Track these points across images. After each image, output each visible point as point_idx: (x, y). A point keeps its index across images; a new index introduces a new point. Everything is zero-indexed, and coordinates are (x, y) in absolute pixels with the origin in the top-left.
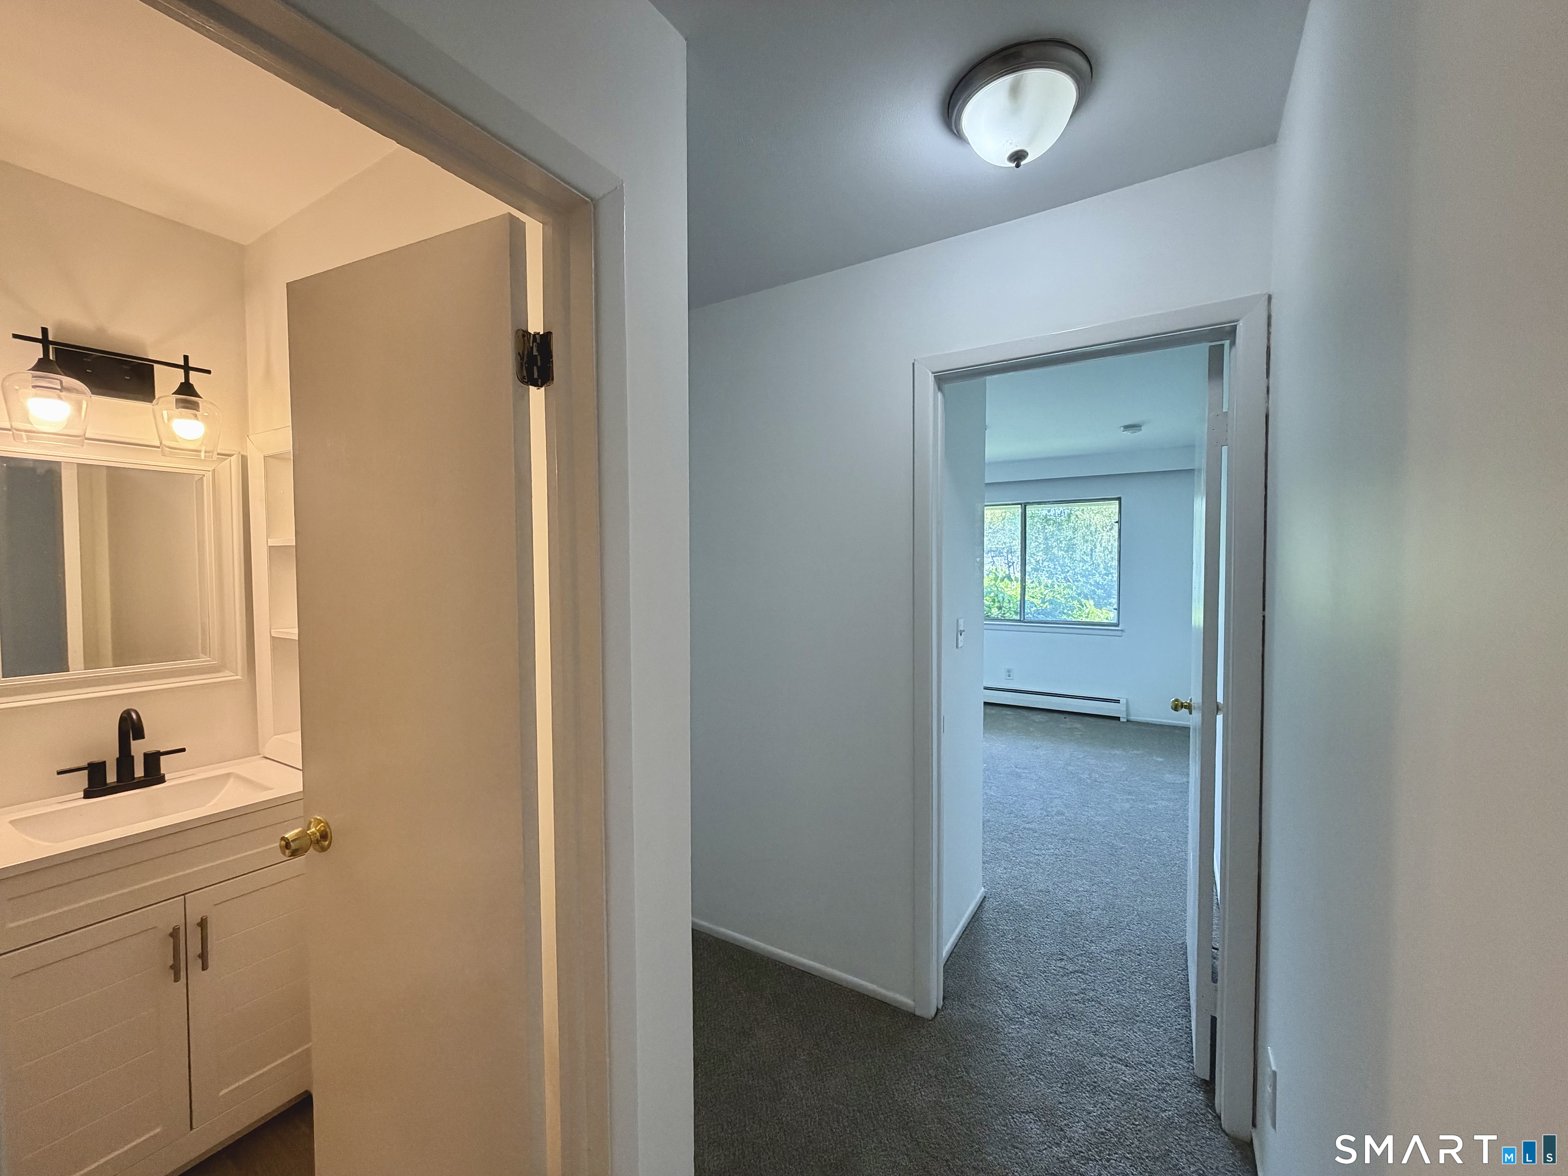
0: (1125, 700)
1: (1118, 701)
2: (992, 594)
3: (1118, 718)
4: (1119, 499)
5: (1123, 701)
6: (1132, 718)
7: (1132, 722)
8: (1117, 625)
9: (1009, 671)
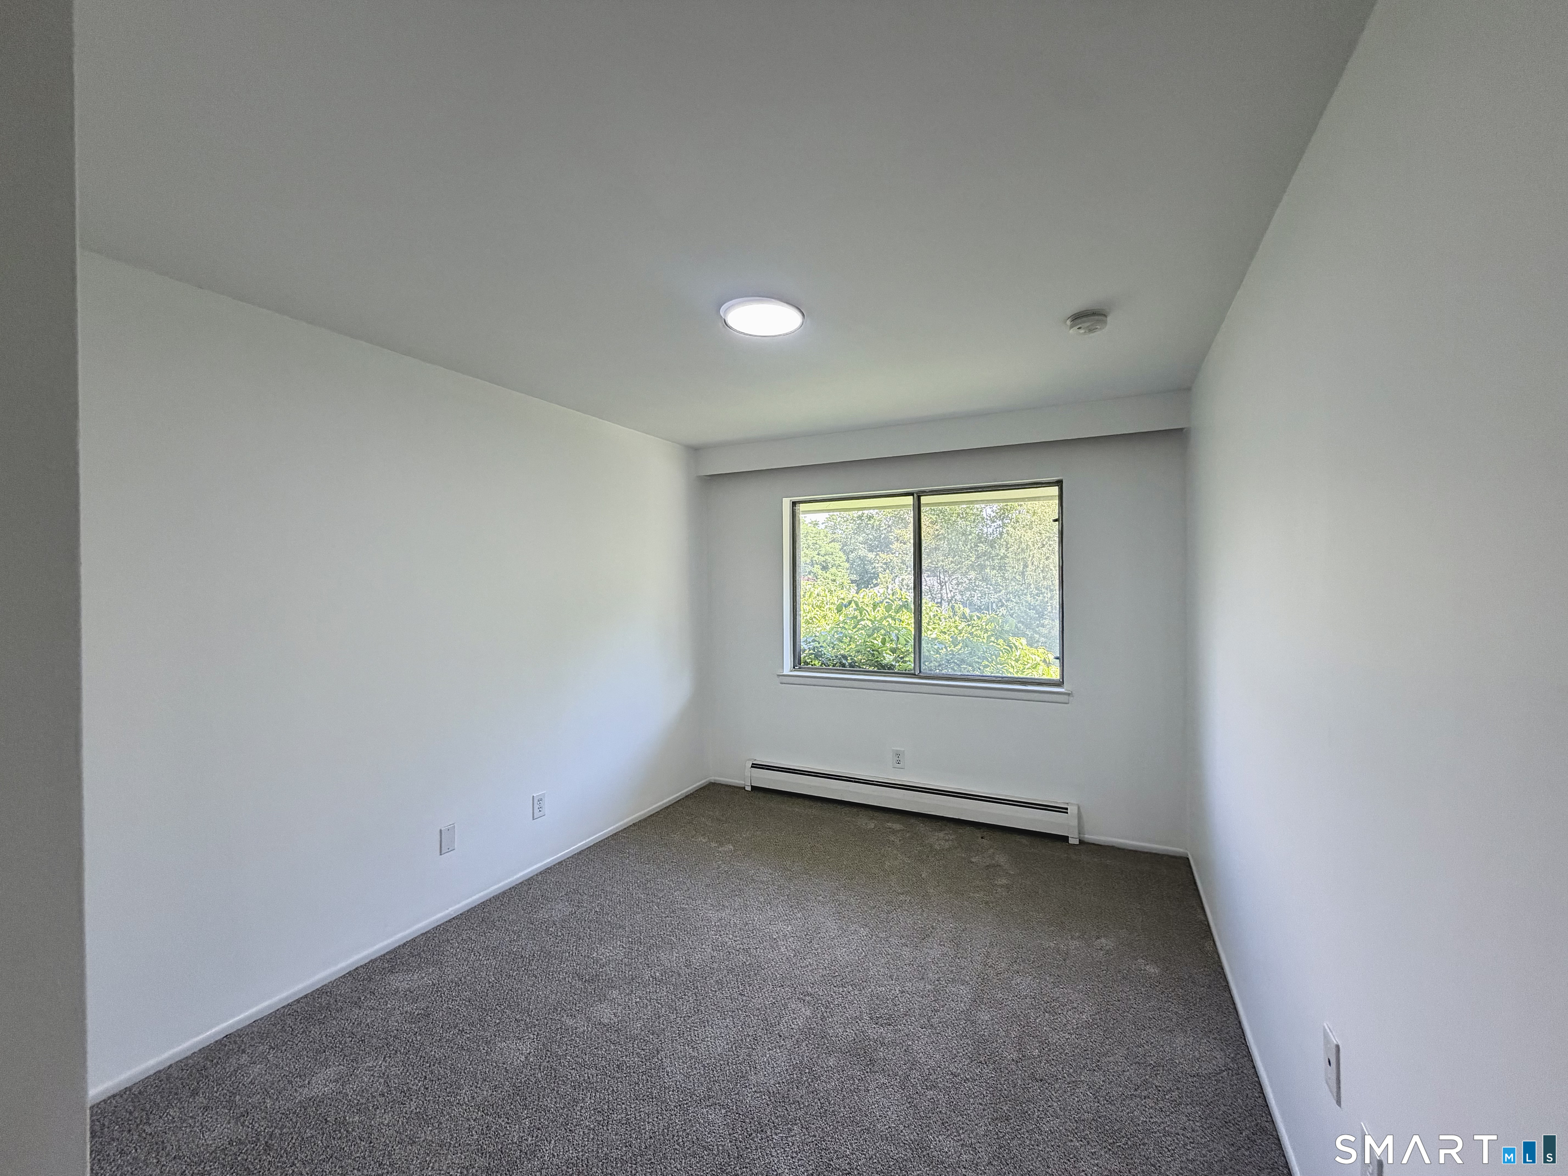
0: (1076, 808)
1: (1064, 810)
2: (883, 632)
3: (1065, 839)
4: (1059, 483)
5: (1072, 810)
6: (1089, 837)
7: (1089, 844)
8: (1060, 684)
9: (898, 755)
